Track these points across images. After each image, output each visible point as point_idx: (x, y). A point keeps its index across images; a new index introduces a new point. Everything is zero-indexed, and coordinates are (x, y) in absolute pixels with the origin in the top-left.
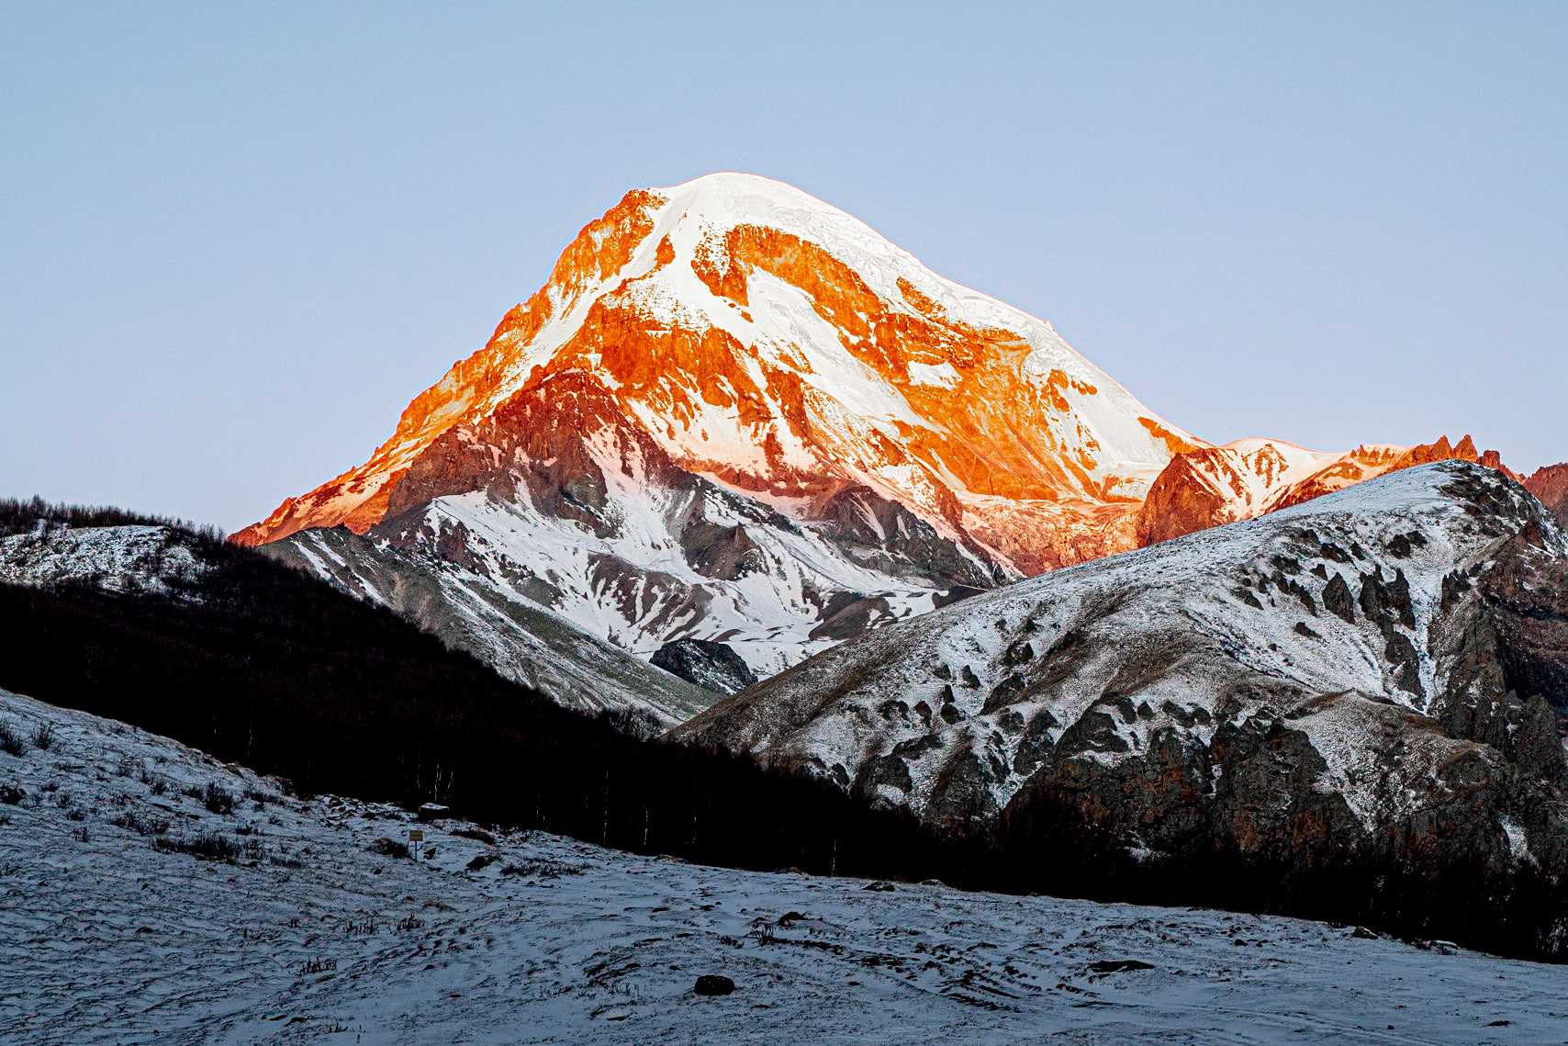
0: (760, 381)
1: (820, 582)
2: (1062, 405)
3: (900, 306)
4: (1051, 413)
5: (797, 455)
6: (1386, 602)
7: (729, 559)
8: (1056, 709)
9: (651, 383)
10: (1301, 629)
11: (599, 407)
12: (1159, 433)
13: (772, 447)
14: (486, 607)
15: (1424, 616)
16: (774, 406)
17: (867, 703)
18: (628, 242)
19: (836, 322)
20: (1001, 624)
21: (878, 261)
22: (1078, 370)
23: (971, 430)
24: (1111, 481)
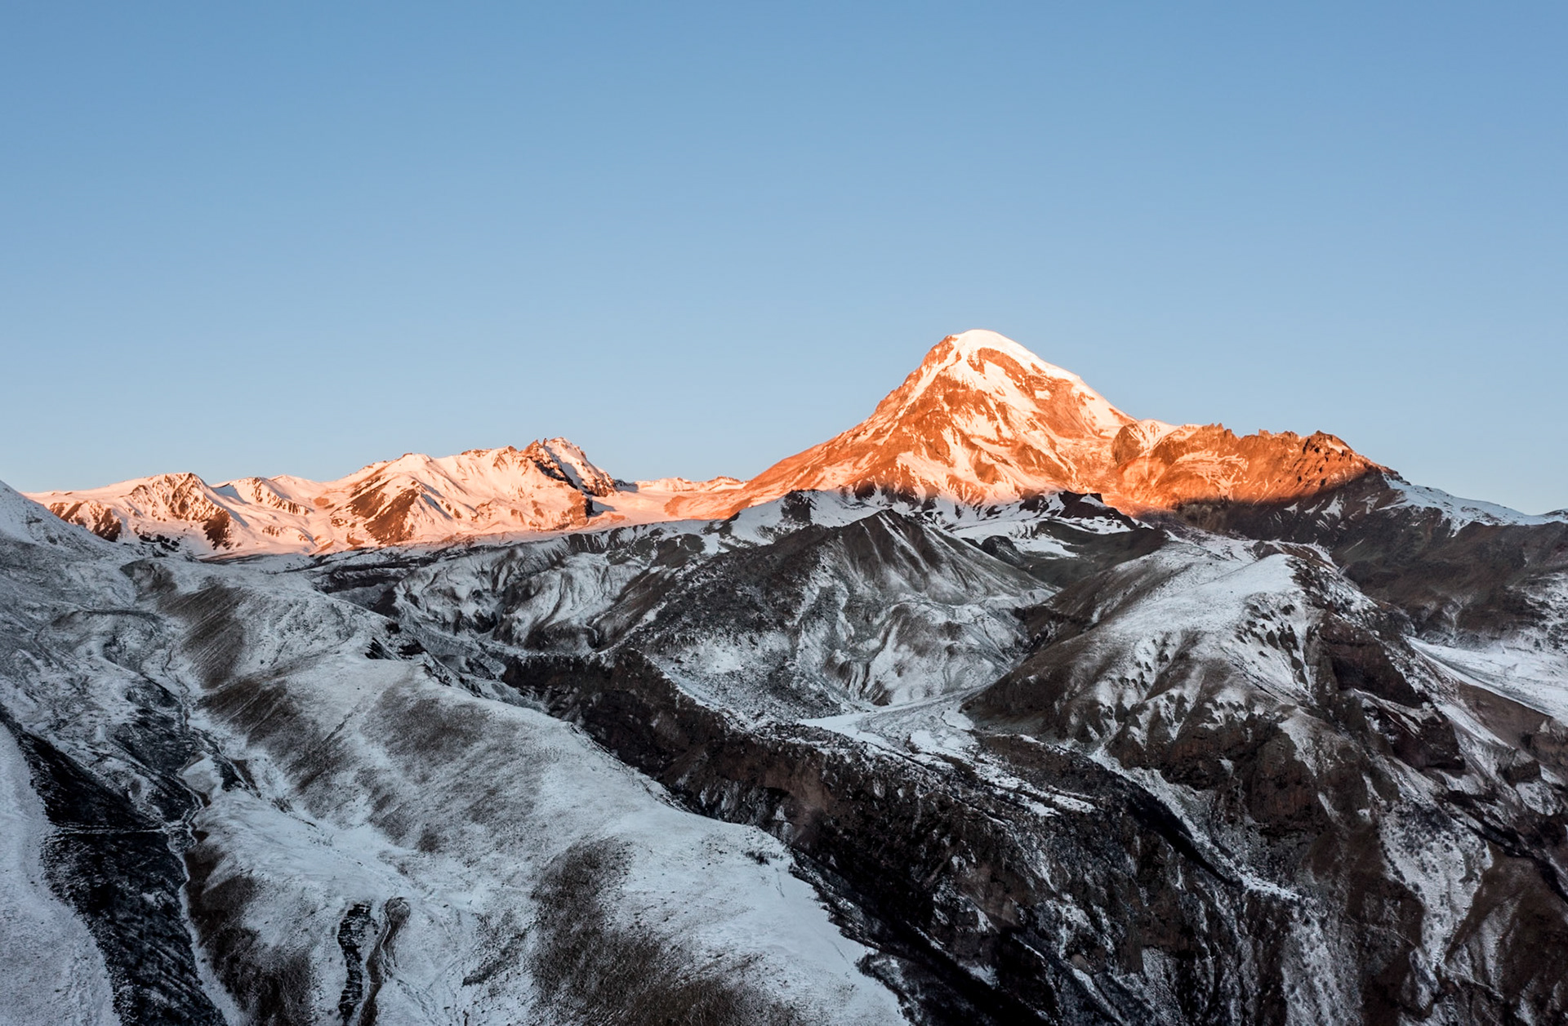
0: (994, 407)
1: (1020, 485)
2: (1084, 404)
3: (1032, 372)
4: (1080, 407)
5: (1007, 433)
6: (1288, 640)
7: (990, 476)
8: (1186, 693)
9: (959, 407)
10: (1261, 653)
11: (946, 421)
12: (1116, 414)
13: (998, 430)
14: (938, 538)
15: (1301, 644)
16: (998, 415)
17: (1115, 677)
18: (947, 352)
19: (1012, 378)
20: (1154, 641)
21: (1025, 358)
22: (1088, 392)
23: (1055, 413)
24: (1101, 431)
